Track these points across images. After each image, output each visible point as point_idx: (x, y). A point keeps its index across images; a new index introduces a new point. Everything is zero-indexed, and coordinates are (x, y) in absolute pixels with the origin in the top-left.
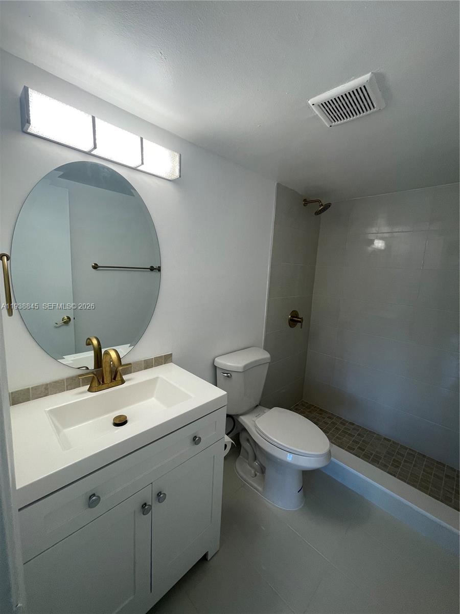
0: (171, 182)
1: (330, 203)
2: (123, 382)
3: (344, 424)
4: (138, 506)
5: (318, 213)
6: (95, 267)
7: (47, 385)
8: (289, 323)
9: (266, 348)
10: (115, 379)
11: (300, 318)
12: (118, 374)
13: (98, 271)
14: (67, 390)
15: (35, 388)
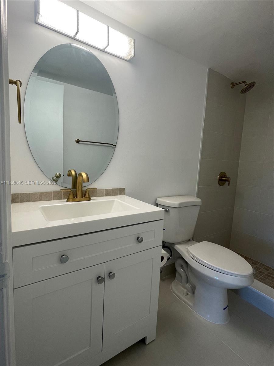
0: (127, 62)
1: (254, 82)
2: (90, 200)
3: (268, 270)
4: (94, 278)
5: (244, 91)
6: (78, 141)
7: (41, 193)
8: (218, 182)
9: (198, 196)
10: (84, 196)
11: (228, 178)
12: (87, 193)
13: (79, 144)
14: (53, 200)
15: (34, 194)
